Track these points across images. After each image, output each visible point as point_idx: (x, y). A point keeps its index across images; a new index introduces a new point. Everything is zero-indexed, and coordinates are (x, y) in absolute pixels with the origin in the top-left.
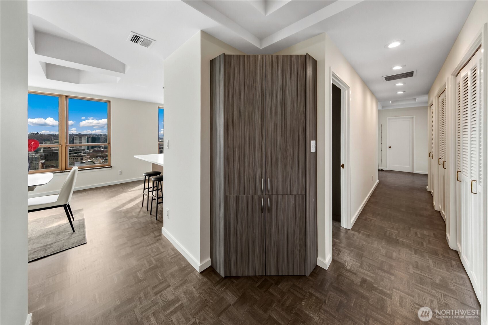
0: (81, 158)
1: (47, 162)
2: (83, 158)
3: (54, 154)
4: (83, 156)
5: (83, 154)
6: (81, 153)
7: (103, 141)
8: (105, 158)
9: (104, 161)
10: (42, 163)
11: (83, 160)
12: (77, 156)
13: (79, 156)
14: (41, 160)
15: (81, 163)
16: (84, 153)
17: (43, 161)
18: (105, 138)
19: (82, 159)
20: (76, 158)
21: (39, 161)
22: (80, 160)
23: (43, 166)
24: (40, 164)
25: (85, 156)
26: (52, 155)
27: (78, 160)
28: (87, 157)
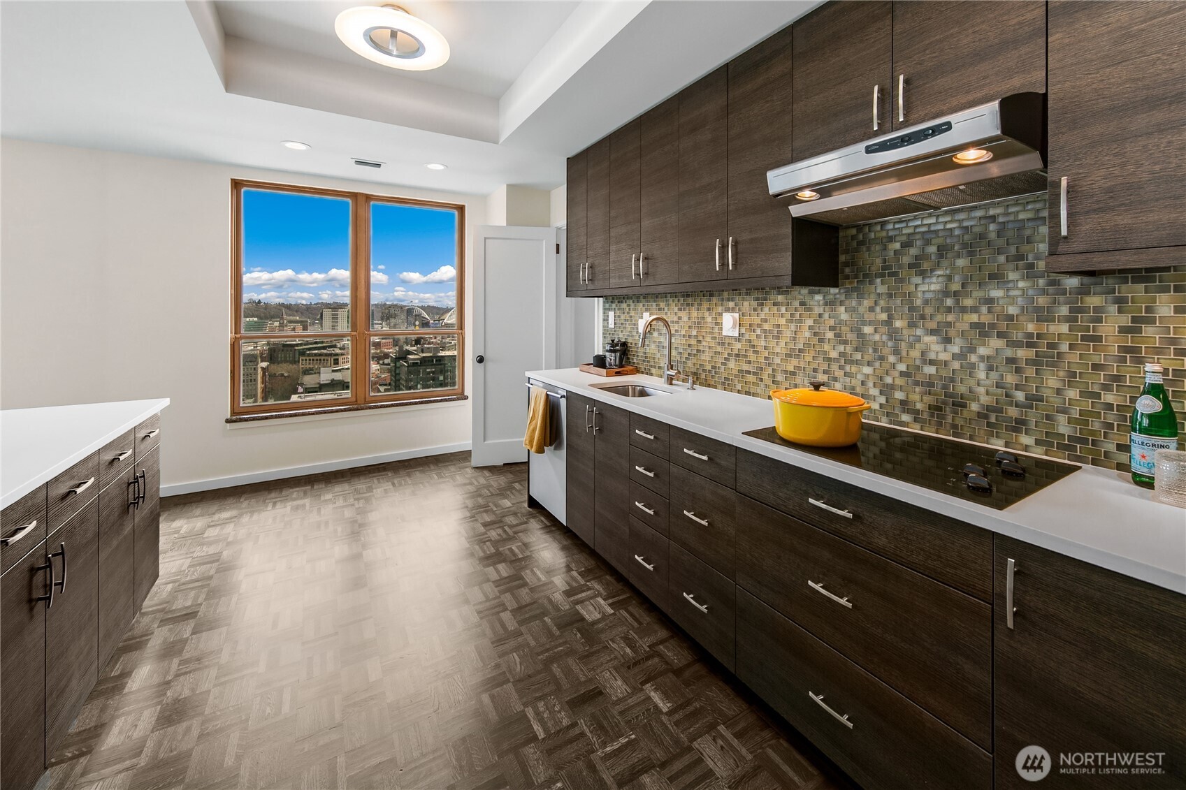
0: (334, 360)
1: (273, 366)
2: (338, 359)
3: (285, 349)
4: (337, 355)
5: (338, 351)
6: (335, 346)
7: (379, 319)
8: (381, 362)
9: (379, 368)
10: (262, 368)
11: (338, 364)
12: (326, 355)
13: (331, 355)
14: (261, 362)
15: (333, 371)
16: (340, 349)
17: (265, 364)
18: (382, 313)
19: (336, 362)
20: (326, 358)
21: (258, 364)
22: (332, 363)
23: (265, 375)
24: (259, 370)
25: (342, 354)
26: (283, 350)
27: (329, 364)
28: (345, 357)
